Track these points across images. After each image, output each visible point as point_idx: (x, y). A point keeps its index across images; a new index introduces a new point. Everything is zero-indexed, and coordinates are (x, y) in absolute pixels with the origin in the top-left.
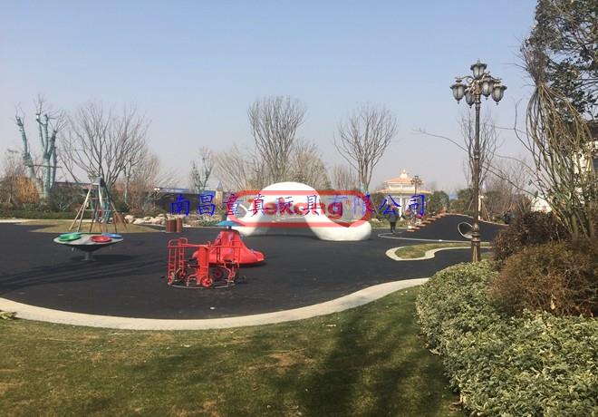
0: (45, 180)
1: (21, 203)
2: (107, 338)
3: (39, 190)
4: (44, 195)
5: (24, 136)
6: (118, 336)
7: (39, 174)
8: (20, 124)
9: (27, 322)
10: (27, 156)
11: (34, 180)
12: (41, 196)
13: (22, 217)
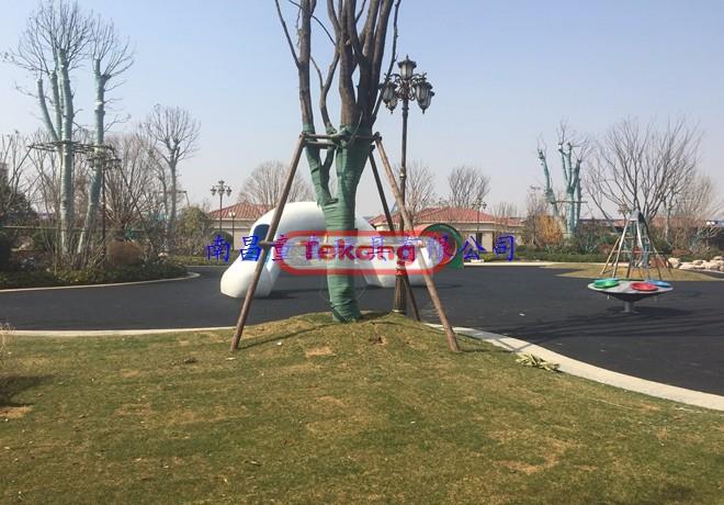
0: (568, 217)
1: (544, 244)
2: (670, 412)
3: (563, 229)
4: (568, 235)
5: (546, 170)
6: (686, 413)
7: (563, 211)
8: (542, 158)
9: (572, 378)
10: (549, 192)
11: (557, 218)
12: (565, 236)
13: (546, 260)
